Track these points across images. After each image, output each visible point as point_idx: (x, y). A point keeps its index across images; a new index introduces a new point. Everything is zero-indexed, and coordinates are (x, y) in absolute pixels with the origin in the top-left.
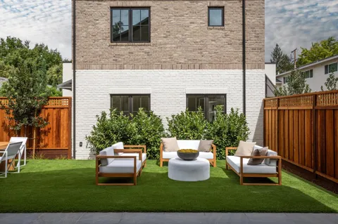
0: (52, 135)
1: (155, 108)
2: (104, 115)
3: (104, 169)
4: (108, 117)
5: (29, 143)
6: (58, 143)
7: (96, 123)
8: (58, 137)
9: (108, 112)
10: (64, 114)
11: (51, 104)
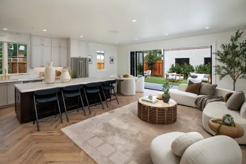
0: (158, 71)
1: (191, 63)
2: (173, 65)
3: (168, 78)
4: (174, 66)
5: (152, 72)
6: (159, 73)
7: (170, 67)
8: (159, 71)
9: (174, 64)
10: (161, 65)
11: (158, 62)
